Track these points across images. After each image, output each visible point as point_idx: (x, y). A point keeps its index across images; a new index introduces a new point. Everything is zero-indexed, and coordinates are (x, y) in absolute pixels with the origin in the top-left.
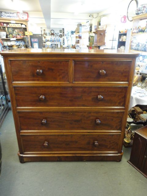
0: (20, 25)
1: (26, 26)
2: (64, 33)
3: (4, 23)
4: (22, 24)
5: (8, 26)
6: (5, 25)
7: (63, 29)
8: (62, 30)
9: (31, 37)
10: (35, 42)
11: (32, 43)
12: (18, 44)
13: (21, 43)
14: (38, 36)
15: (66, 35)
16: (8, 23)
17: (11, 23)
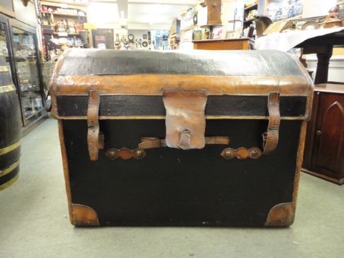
0: (76, 11)
1: (85, 14)
2: (150, 39)
3: (48, 7)
4: (78, 10)
5: (56, 12)
6: (50, 10)
7: (149, 33)
8: (147, 33)
9: (95, 33)
10: (102, 42)
11: (96, 42)
12: (71, 42)
13: (76, 42)
14: (106, 31)
15: (154, 43)
16: (55, 8)
17: (60, 8)
